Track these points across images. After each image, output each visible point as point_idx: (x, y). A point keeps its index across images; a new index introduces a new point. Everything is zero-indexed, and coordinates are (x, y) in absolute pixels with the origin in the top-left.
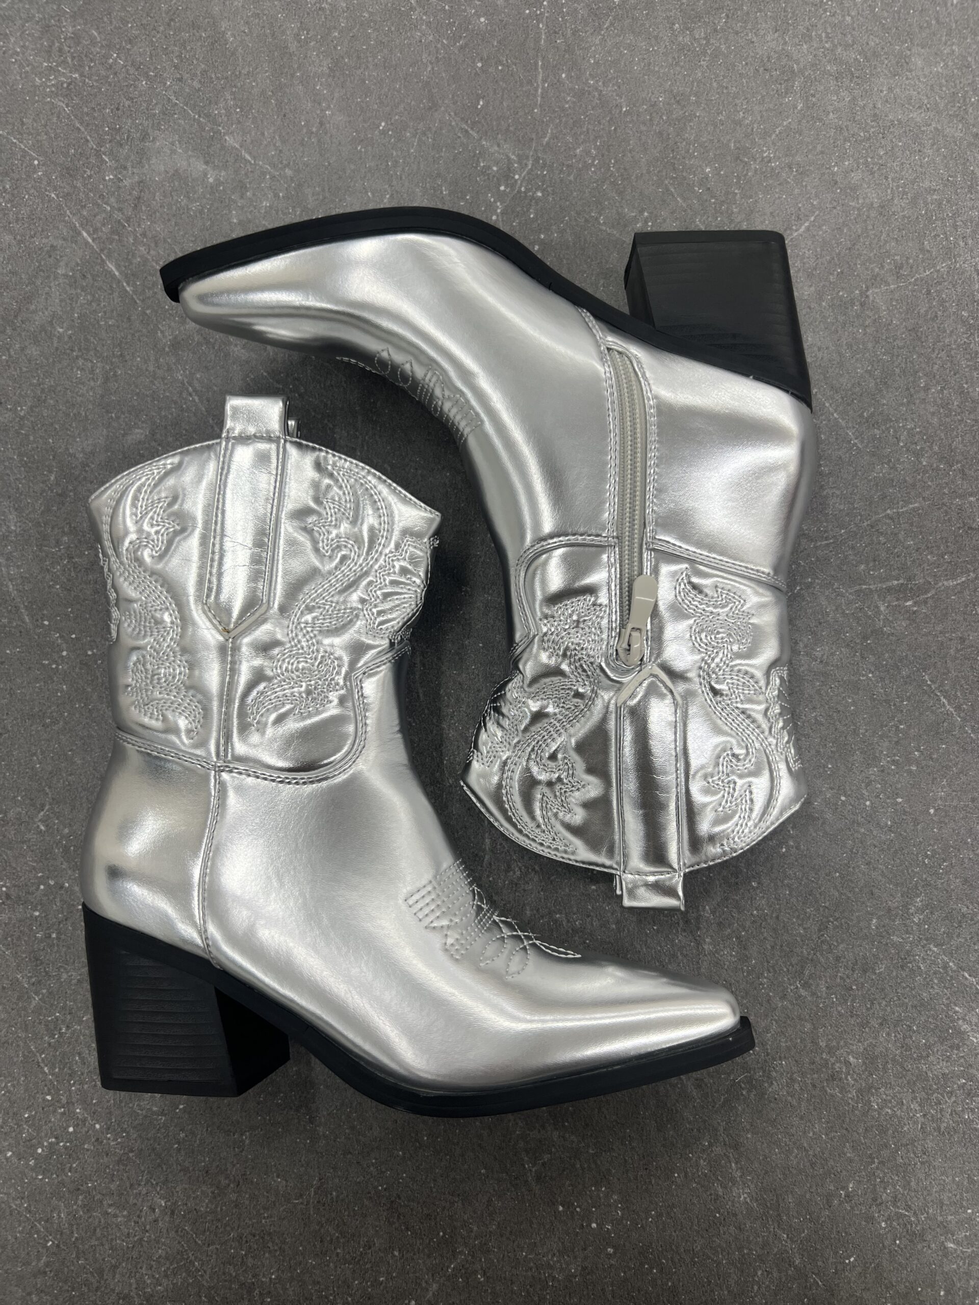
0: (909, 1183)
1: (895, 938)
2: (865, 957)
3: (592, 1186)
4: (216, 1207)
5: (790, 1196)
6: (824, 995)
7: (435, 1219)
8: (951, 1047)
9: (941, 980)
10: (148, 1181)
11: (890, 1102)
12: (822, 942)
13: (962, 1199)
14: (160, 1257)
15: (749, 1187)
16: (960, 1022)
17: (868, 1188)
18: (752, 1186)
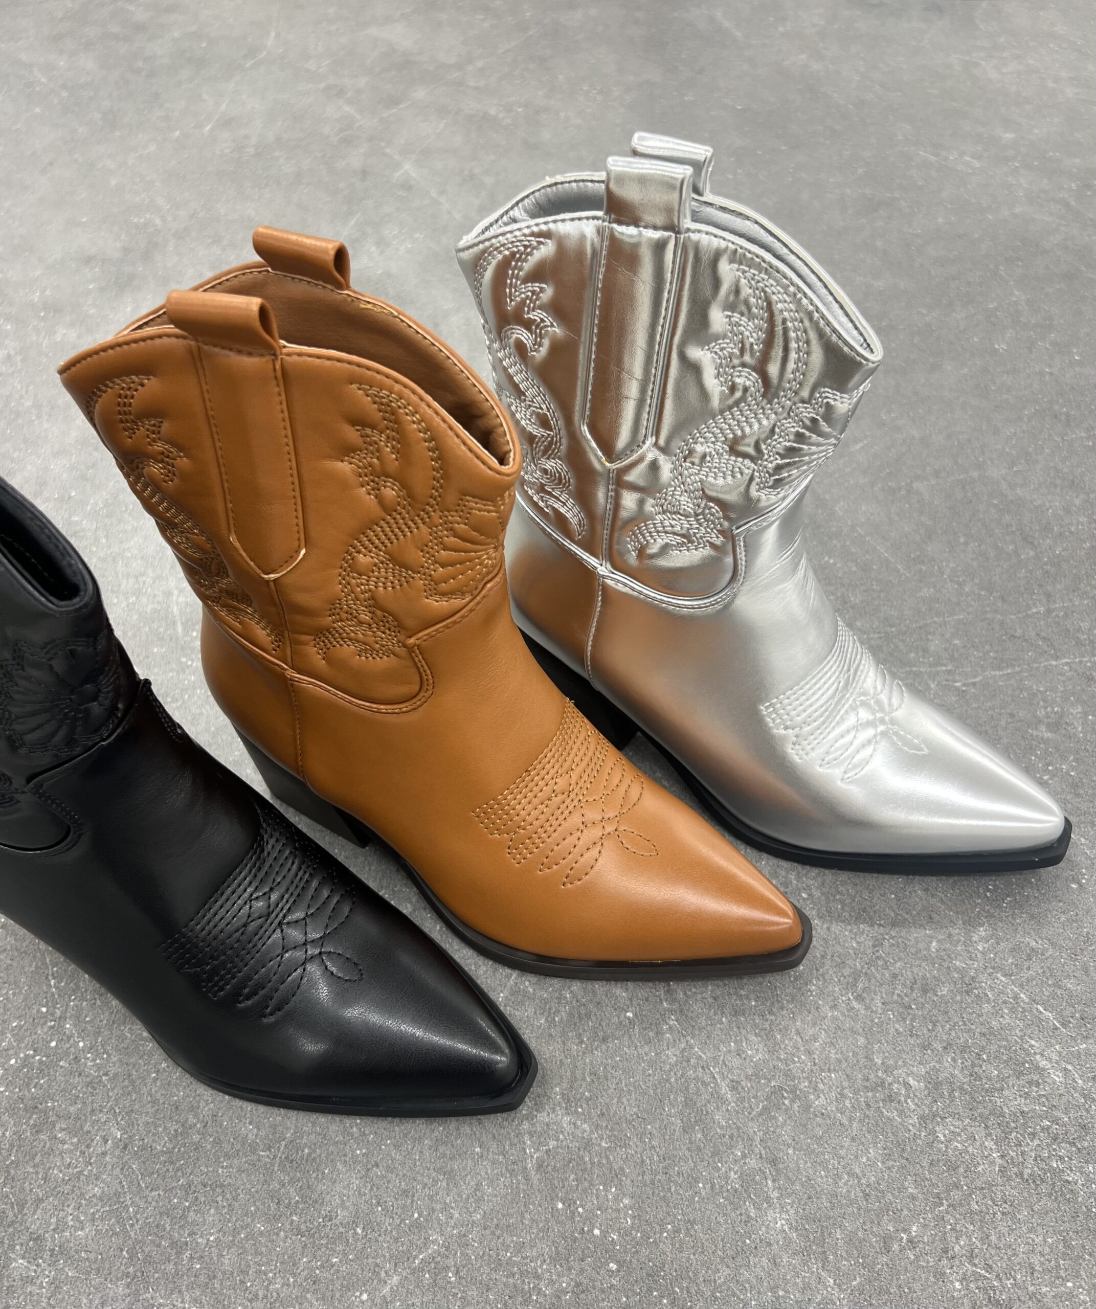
0: (988, 1237)
1: (958, 963)
2: (924, 977)
3: (600, 1184)
4: (174, 1148)
5: (839, 1231)
6: (880, 1011)
7: (413, 1196)
8: (1030, 1083)
9: (1013, 1010)
10: (112, 1108)
11: (960, 1136)
12: (877, 958)
13: (1058, 1266)
14: (94, 1195)
15: (787, 1212)
16: (1038, 1057)
17: (936, 1235)
18: (792, 1212)
